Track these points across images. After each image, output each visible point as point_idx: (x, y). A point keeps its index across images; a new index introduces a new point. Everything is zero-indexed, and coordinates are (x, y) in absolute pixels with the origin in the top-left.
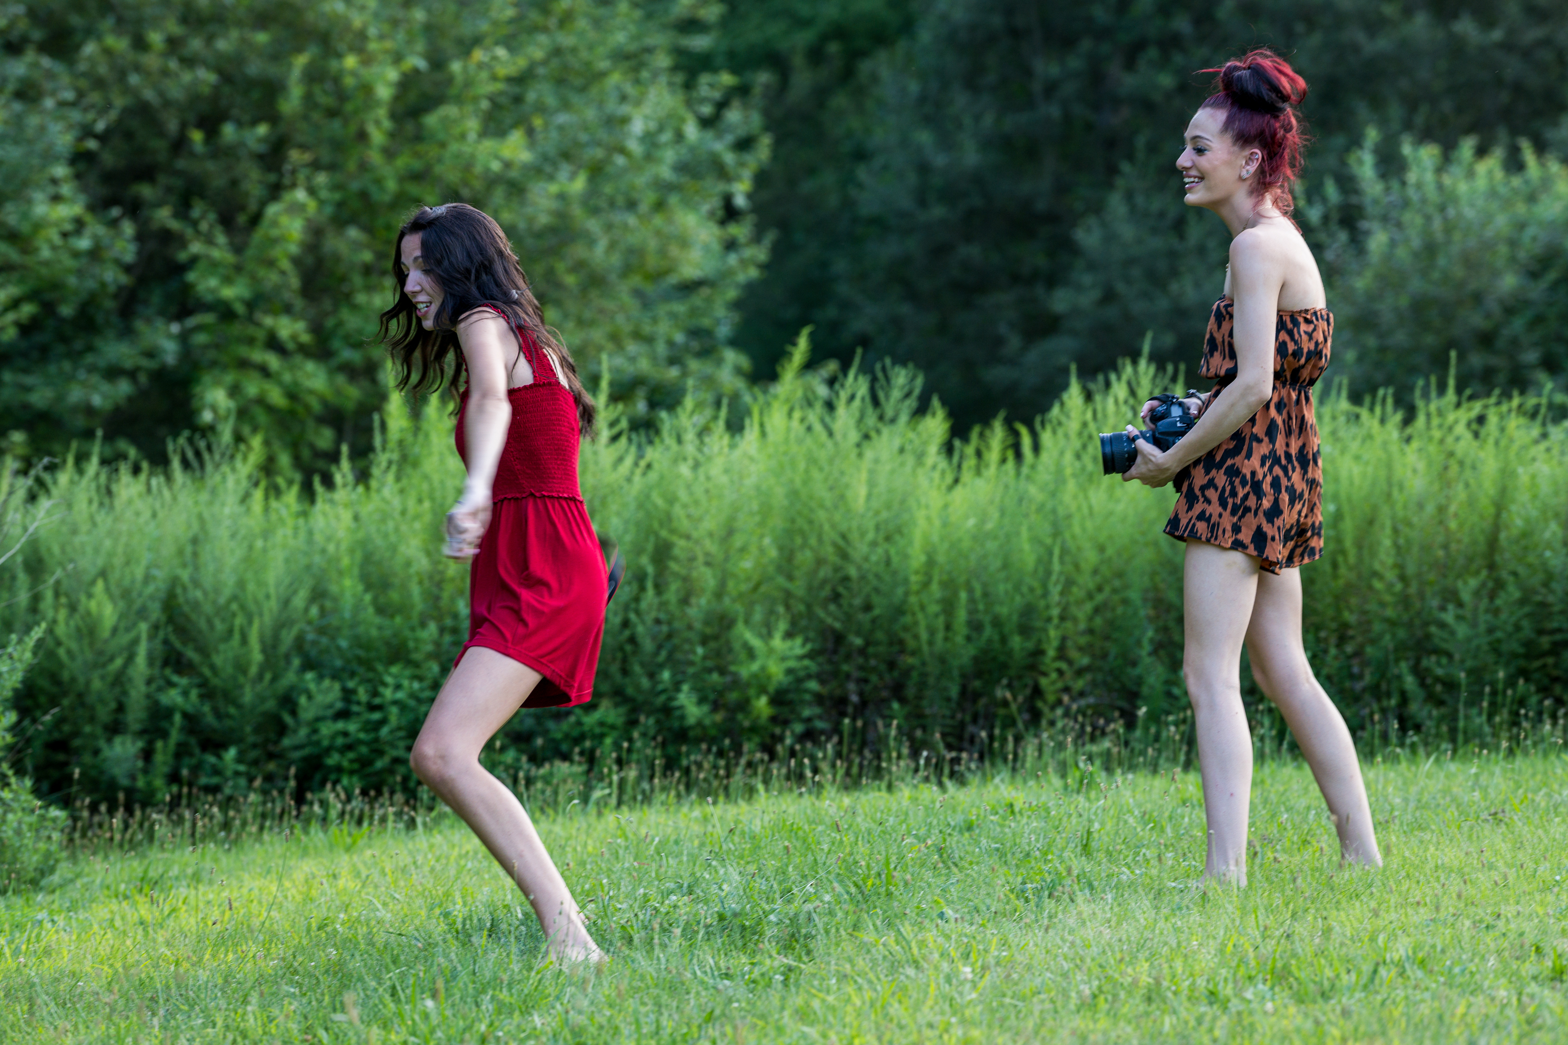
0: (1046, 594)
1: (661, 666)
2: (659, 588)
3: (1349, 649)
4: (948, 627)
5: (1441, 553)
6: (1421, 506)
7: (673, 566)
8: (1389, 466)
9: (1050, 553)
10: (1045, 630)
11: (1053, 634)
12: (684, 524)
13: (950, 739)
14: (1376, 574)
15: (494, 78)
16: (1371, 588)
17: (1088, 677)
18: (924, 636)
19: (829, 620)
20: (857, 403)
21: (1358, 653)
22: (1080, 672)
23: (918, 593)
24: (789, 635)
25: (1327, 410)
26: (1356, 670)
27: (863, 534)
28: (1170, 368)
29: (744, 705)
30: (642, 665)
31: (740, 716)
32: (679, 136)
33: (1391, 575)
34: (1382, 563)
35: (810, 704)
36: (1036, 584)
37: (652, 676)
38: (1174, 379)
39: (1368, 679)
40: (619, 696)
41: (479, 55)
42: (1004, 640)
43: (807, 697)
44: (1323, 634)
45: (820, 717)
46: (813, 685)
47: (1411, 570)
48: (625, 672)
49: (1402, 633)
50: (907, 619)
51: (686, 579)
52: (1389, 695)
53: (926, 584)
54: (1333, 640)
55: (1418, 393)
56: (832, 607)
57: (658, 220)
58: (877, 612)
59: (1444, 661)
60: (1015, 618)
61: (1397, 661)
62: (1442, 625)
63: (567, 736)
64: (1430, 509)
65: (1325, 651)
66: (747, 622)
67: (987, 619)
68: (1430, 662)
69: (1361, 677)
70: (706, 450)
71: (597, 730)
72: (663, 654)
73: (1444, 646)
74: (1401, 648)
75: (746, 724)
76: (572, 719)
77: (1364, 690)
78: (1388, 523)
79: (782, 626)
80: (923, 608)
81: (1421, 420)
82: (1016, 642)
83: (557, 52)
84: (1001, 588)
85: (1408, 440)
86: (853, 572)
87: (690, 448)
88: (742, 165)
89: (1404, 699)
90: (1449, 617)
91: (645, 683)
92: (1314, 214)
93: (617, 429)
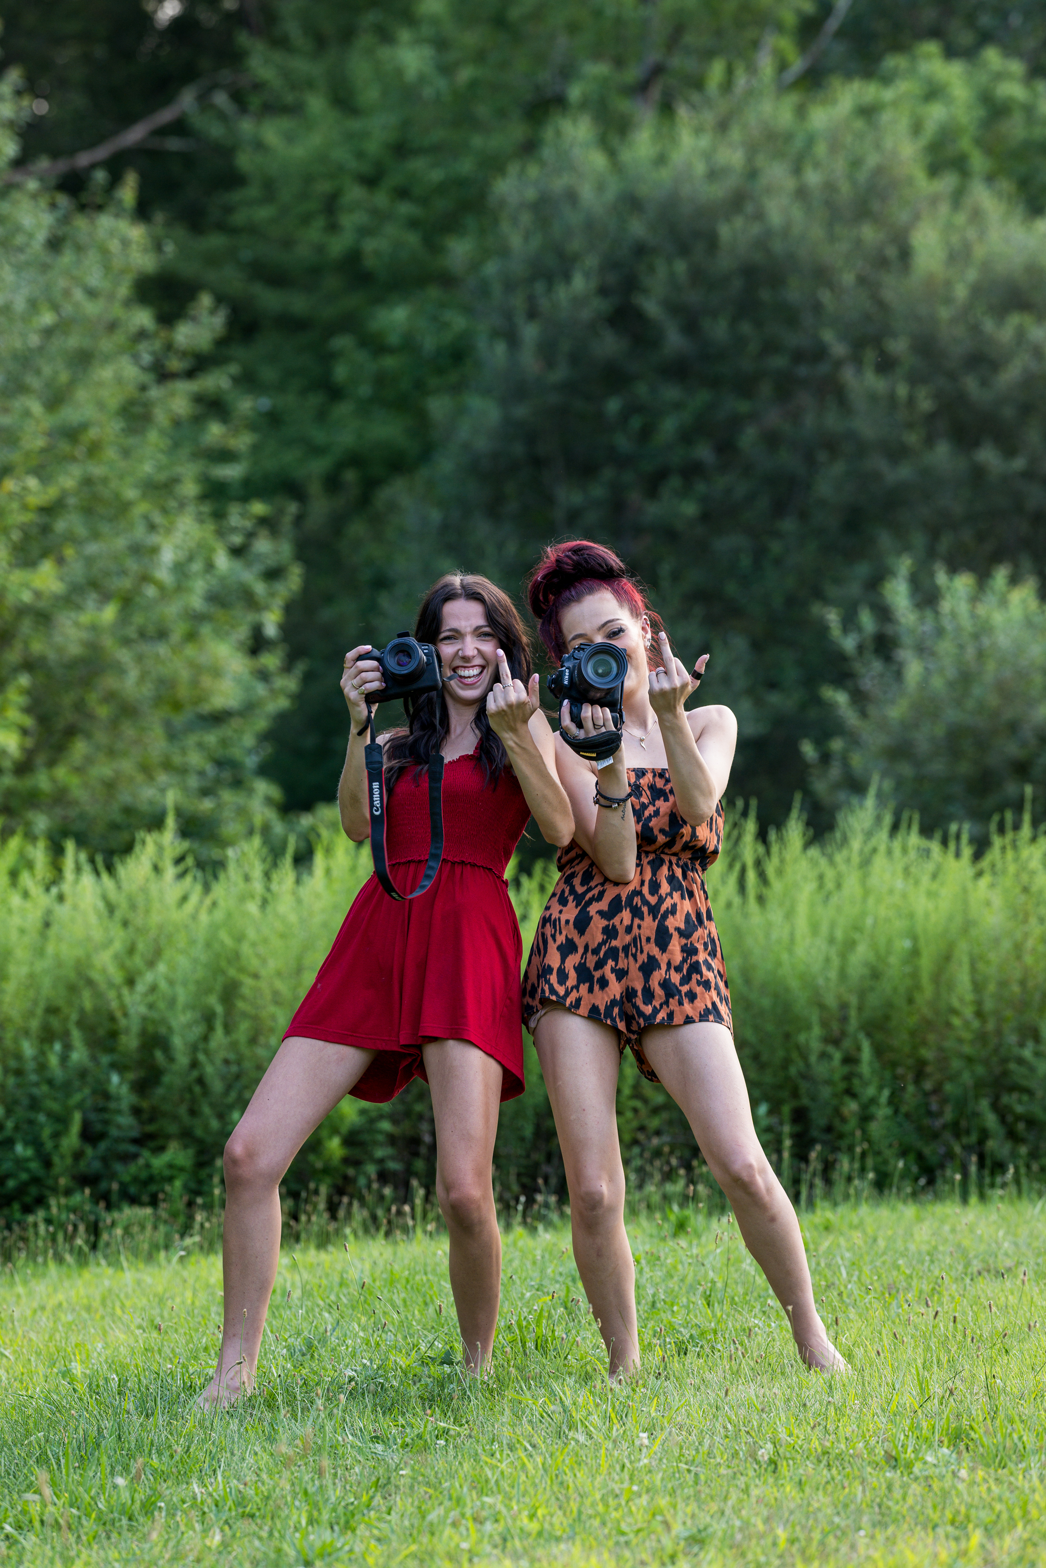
1: (231, 1107)
2: (228, 1028)
3: (928, 1085)
5: (1016, 989)
6: (996, 941)
7: (241, 1005)
8: (965, 902)
12: (254, 963)
13: (525, 1180)
14: (954, 1012)
15: (25, 507)
16: (948, 1025)
17: (665, 1115)
21: (937, 1090)
22: (656, 1111)
25: (897, 845)
26: (934, 1107)
28: (740, 803)
30: (212, 1105)
31: (312, 1158)
32: (210, 566)
33: (968, 1012)
34: (961, 1000)
35: (381, 1145)
37: (221, 1116)
38: (745, 814)
39: (949, 1115)
40: (187, 1136)
41: (10, 485)
43: (380, 1138)
44: (900, 1071)
45: (392, 1158)
46: (386, 1126)
47: (989, 1005)
48: (193, 1112)
49: (980, 1070)
51: (255, 1018)
52: (968, 1132)
54: (910, 1077)
55: (993, 827)
57: (190, 651)
59: (1025, 1098)
61: (977, 1097)
62: (1021, 1061)
63: (135, 1179)
64: (1006, 945)
65: (903, 1089)
68: (1008, 1099)
69: (940, 1113)
70: (274, 886)
71: (167, 1173)
72: (233, 1095)
73: (1024, 1083)
74: (979, 1085)
75: (319, 1165)
76: (141, 1161)
77: (945, 1127)
78: (965, 959)
81: (993, 854)
83: (88, 482)
85: (979, 874)
87: (258, 886)
88: (272, 595)
89: (984, 1134)
90: (1027, 1053)
91: (215, 1124)
92: (849, 644)
93: (181, 867)
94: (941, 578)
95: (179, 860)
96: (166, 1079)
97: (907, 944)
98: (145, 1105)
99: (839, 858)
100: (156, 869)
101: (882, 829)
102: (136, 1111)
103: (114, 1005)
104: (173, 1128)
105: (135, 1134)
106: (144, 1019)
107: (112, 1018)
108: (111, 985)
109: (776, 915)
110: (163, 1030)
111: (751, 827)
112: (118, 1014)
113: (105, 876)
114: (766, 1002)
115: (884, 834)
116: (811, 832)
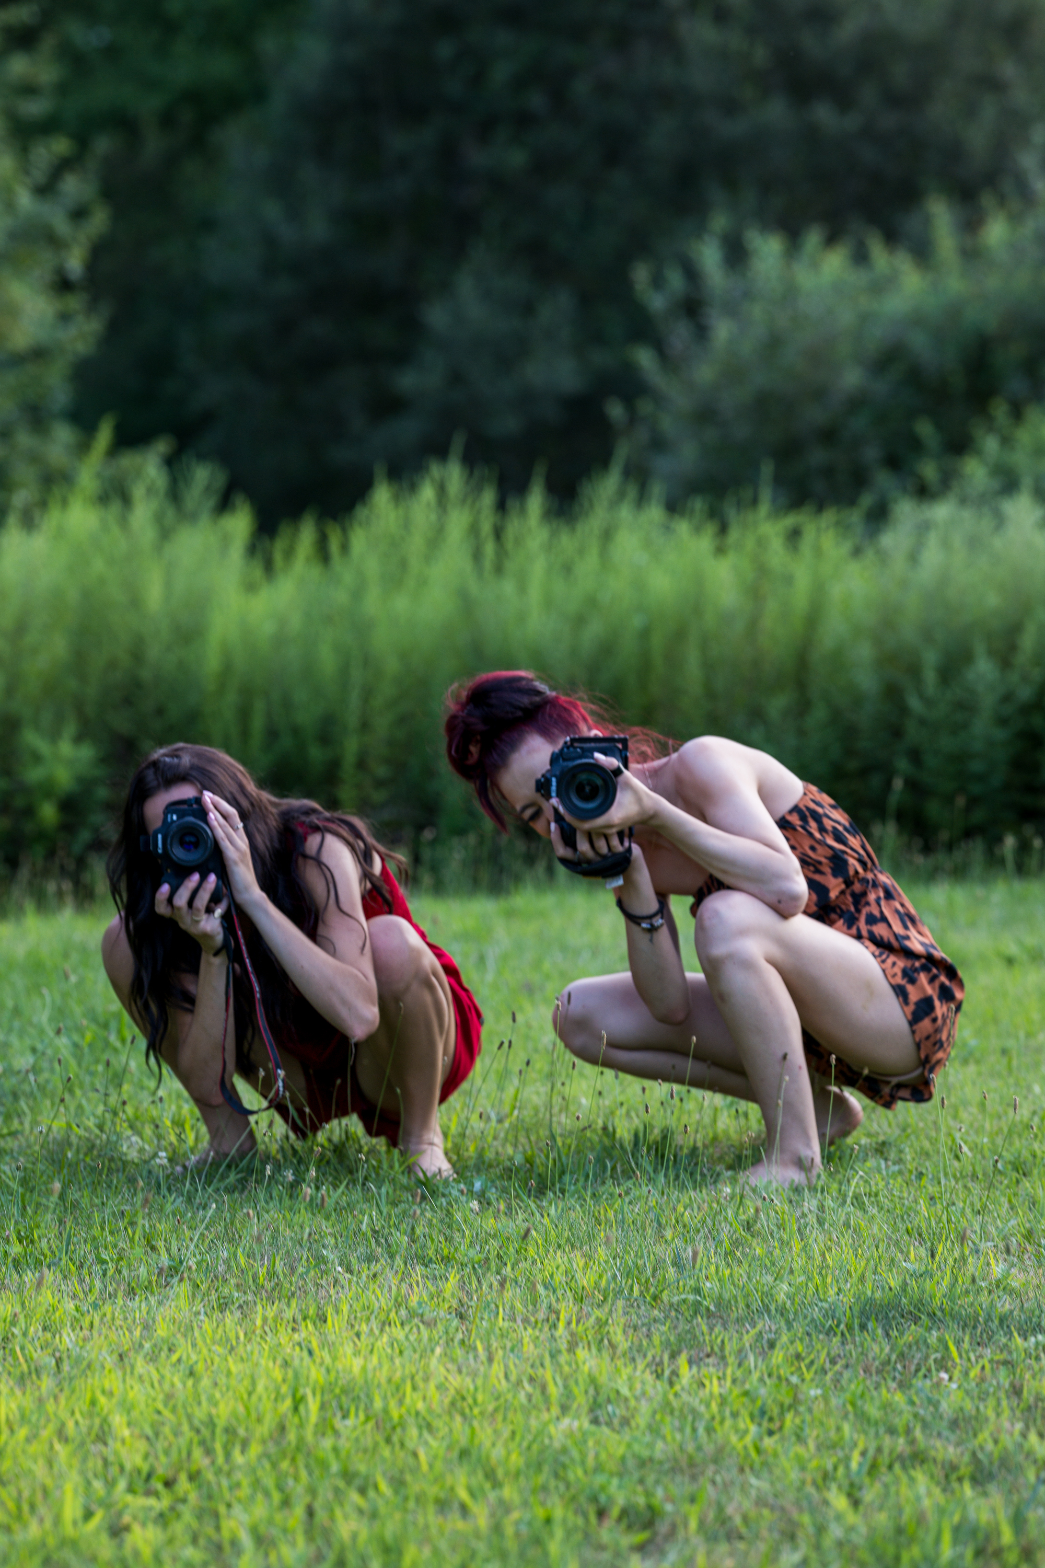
6: (731, 619)
10: (344, 740)
11: (352, 745)
14: (682, 691)
17: (388, 789)
19: (119, 725)
20: (155, 497)
22: (380, 784)
23: (214, 699)
24: (78, 741)
25: (640, 520)
29: (29, 812)
31: (25, 822)
32: (10, 206)
33: (697, 692)
34: (690, 680)
35: (98, 811)
36: (335, 691)
42: (303, 750)
43: (97, 804)
46: (102, 793)
47: (720, 686)
53: (222, 691)
56: (124, 712)
60: (314, 726)
64: (741, 623)
66: (35, 725)
67: (285, 727)
75: (32, 830)
79: (70, 729)
81: (734, 534)
82: (315, 751)
84: (301, 695)
85: (720, 550)
88: (77, 234)
92: (657, 302)
94: (753, 237)
99: (579, 527)
101: (627, 501)
109: (508, 587)
116: (554, 501)
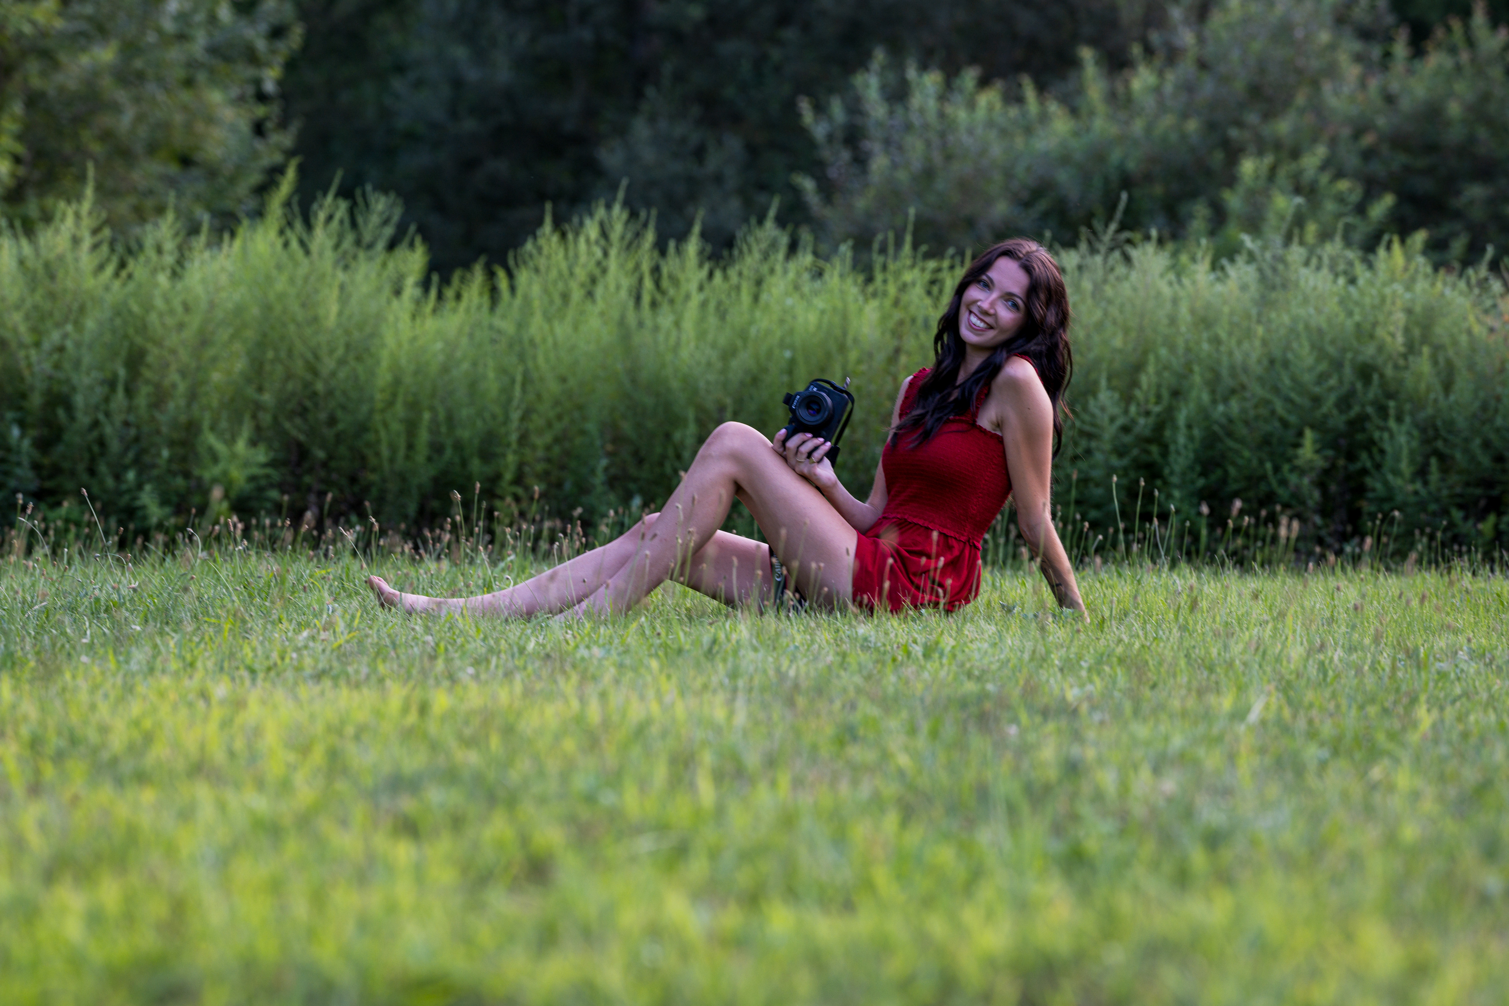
0: (507, 420)
1: (126, 468)
2: (129, 392)
4: (410, 447)
7: (147, 373)
8: (845, 317)
9: (513, 381)
10: (504, 455)
11: (511, 459)
12: (158, 332)
18: (385, 452)
19: (294, 433)
20: (335, 224)
23: (383, 411)
24: (253, 443)
25: (792, 266)
27: (332, 352)
28: (643, 214)
30: (109, 465)
32: (213, 19)
35: (269, 512)
36: (498, 410)
37: (118, 477)
38: (645, 225)
42: (464, 463)
43: (268, 505)
46: (274, 494)
48: (92, 472)
50: (370, 437)
51: (158, 386)
53: (391, 404)
55: (876, 248)
56: (298, 421)
57: (185, 96)
58: (341, 426)
60: (476, 442)
66: (213, 428)
67: (449, 442)
70: (187, 265)
72: (131, 455)
79: (246, 431)
80: (386, 425)
81: (879, 277)
82: (476, 465)
84: (465, 413)
85: (868, 298)
86: (320, 387)
87: (169, 259)
88: (273, 52)
91: (110, 482)
92: (819, 131)
93: (99, 237)
94: (912, 73)
95: (95, 231)
96: (66, 437)
97: (788, 354)
98: (46, 461)
99: (732, 272)
100: (76, 241)
101: (777, 251)
102: (36, 467)
103: (23, 364)
104: (69, 485)
105: (33, 486)
106: (50, 378)
107: (22, 379)
108: (21, 345)
109: (666, 320)
110: (65, 389)
111: (650, 237)
112: (26, 373)
113: (24, 242)
114: (649, 401)
115: (781, 256)
116: (709, 248)
